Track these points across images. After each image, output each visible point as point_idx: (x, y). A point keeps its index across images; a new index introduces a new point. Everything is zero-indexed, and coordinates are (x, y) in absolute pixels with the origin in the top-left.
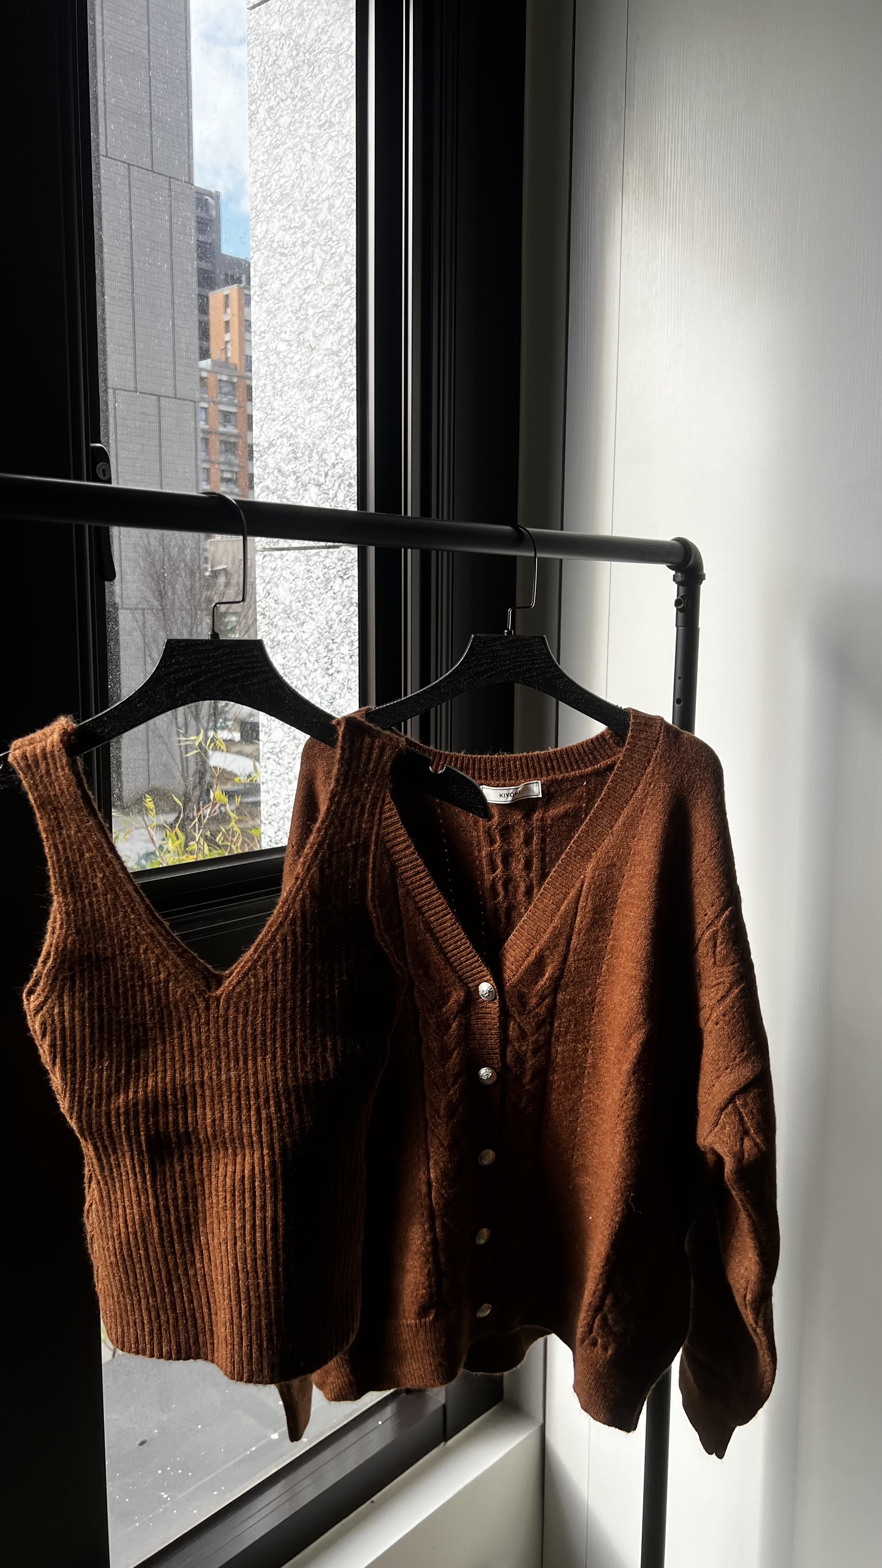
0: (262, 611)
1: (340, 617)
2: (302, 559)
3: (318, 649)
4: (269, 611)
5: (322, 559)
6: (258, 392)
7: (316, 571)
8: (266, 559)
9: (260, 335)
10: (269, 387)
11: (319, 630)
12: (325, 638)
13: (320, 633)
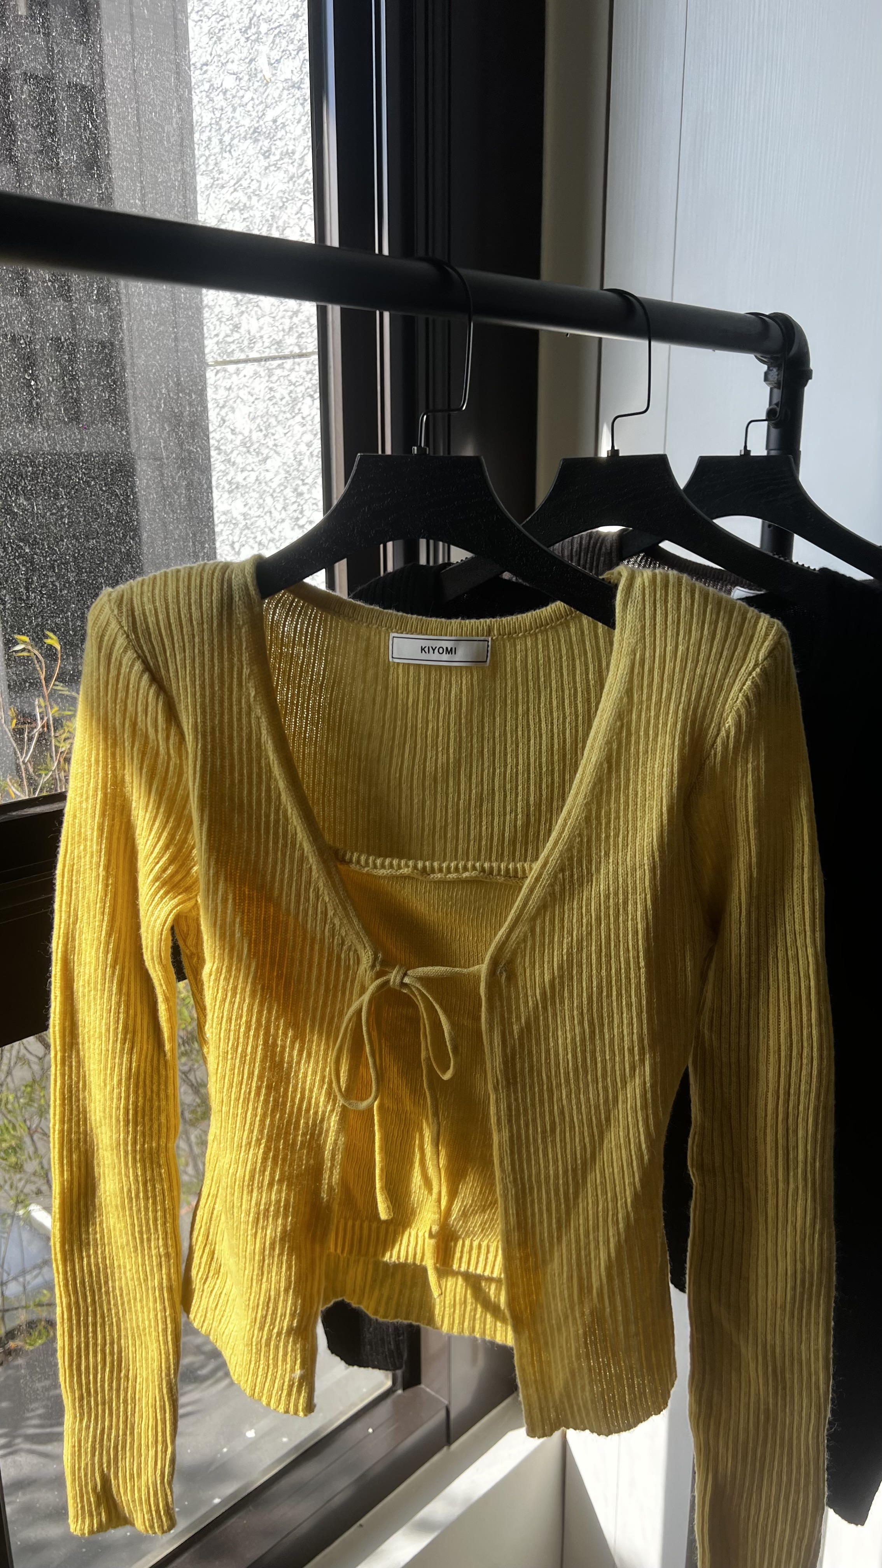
4: (225, 444)
6: (202, 149)
9: (201, 69)
10: (215, 141)
11: (285, 467)
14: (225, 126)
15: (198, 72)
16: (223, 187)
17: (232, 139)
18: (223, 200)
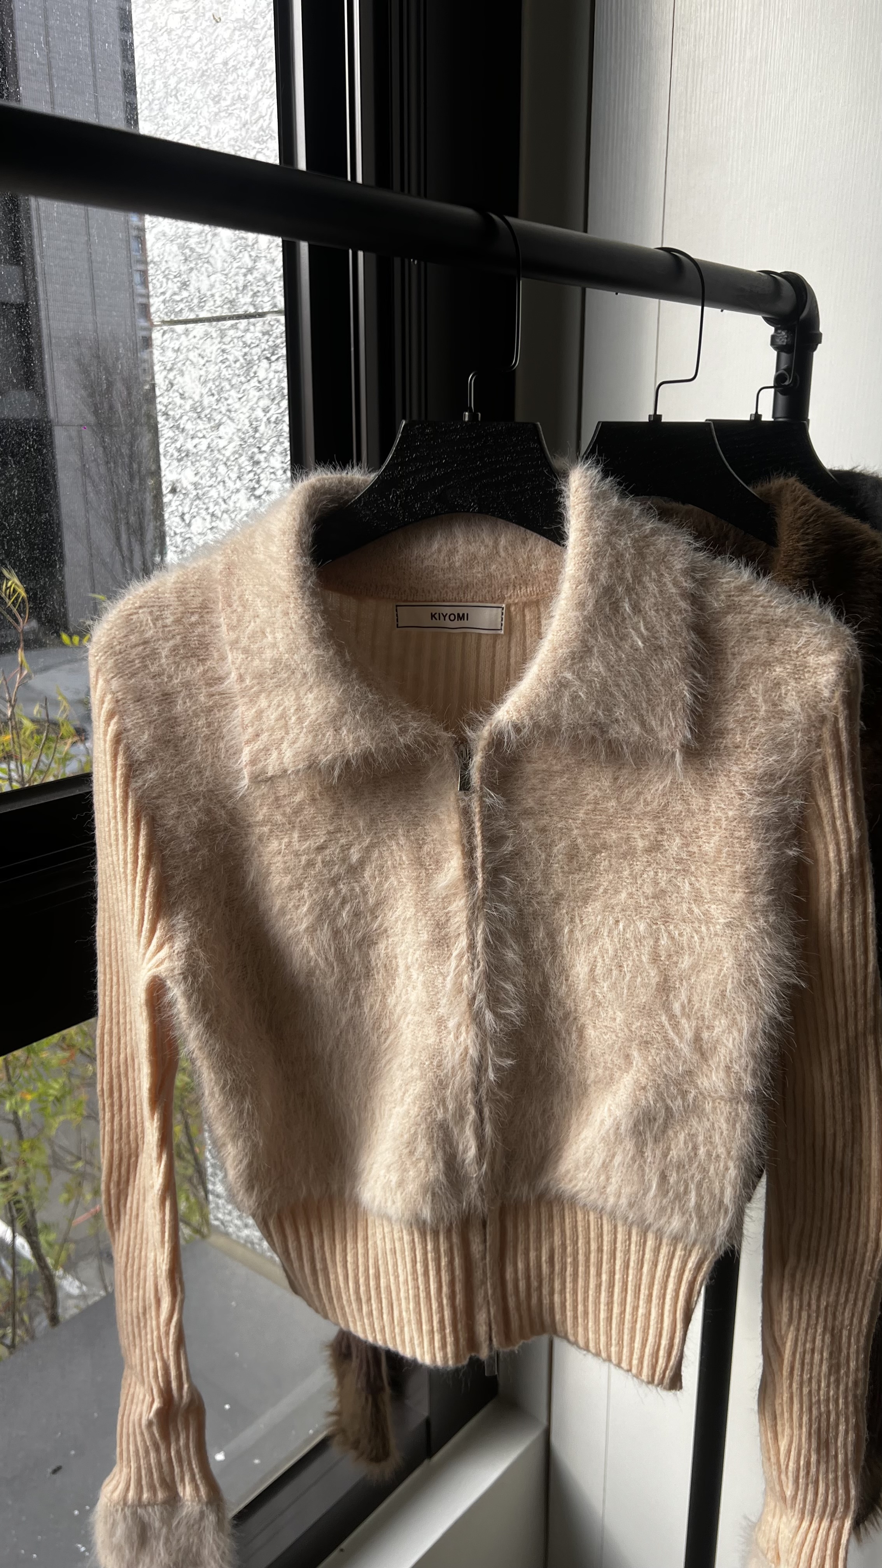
0: (164, 409)
1: (268, 415)
2: (214, 335)
3: (240, 461)
5: (240, 334)
7: (233, 351)
8: (167, 336)
11: (240, 434)
12: (249, 446)
13: (243, 439)
14: (170, 68)
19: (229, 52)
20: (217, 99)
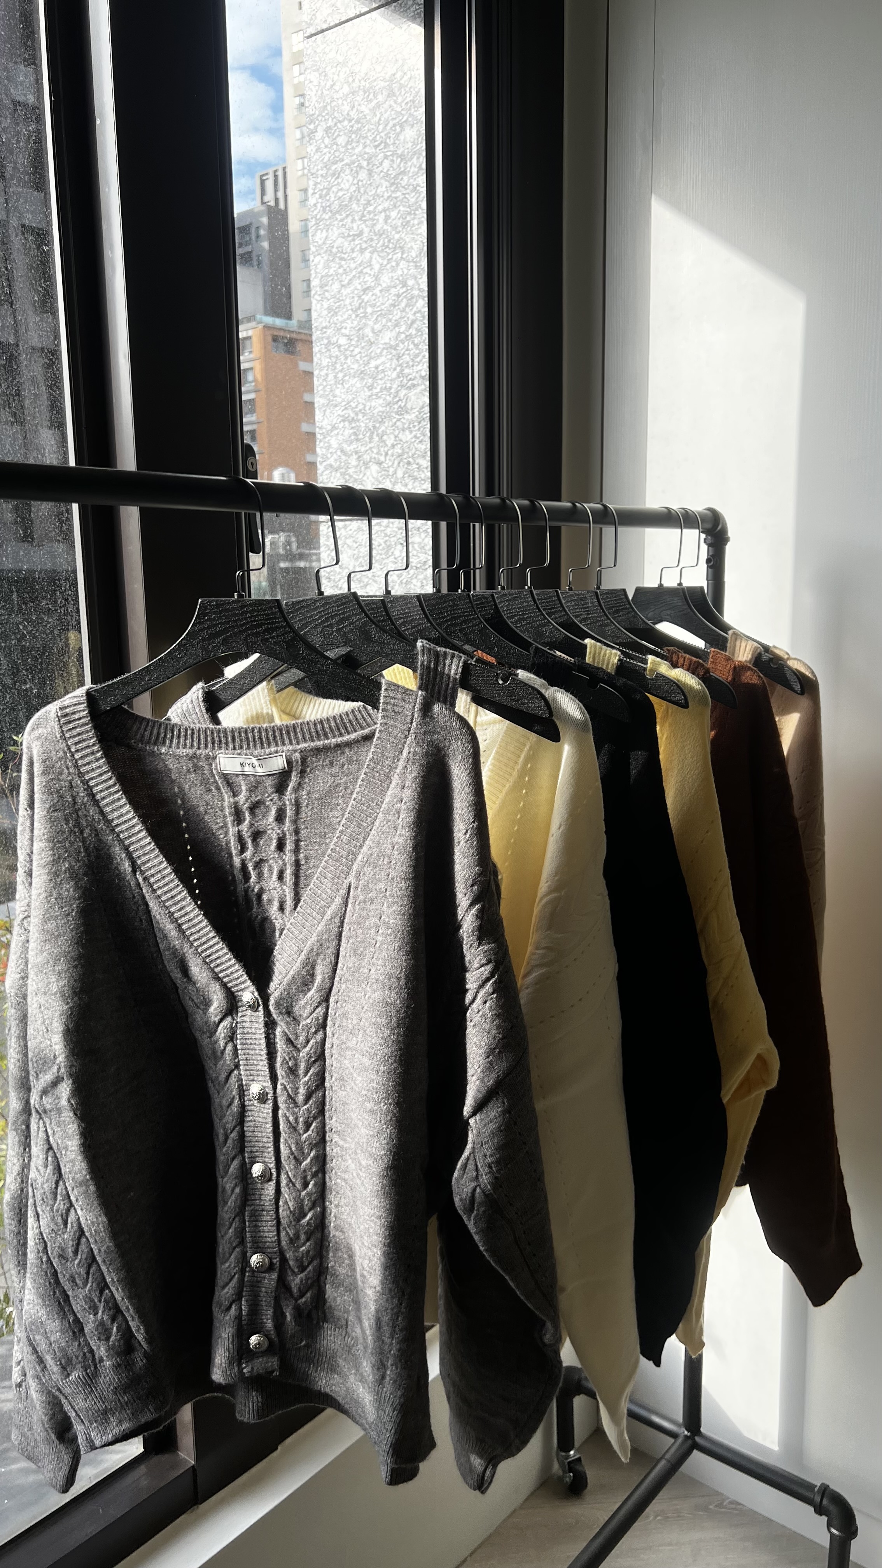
14: (338, 366)
15: (319, 332)
16: (336, 406)
17: (344, 376)
18: (336, 415)
19: (379, 362)
20: (371, 388)
